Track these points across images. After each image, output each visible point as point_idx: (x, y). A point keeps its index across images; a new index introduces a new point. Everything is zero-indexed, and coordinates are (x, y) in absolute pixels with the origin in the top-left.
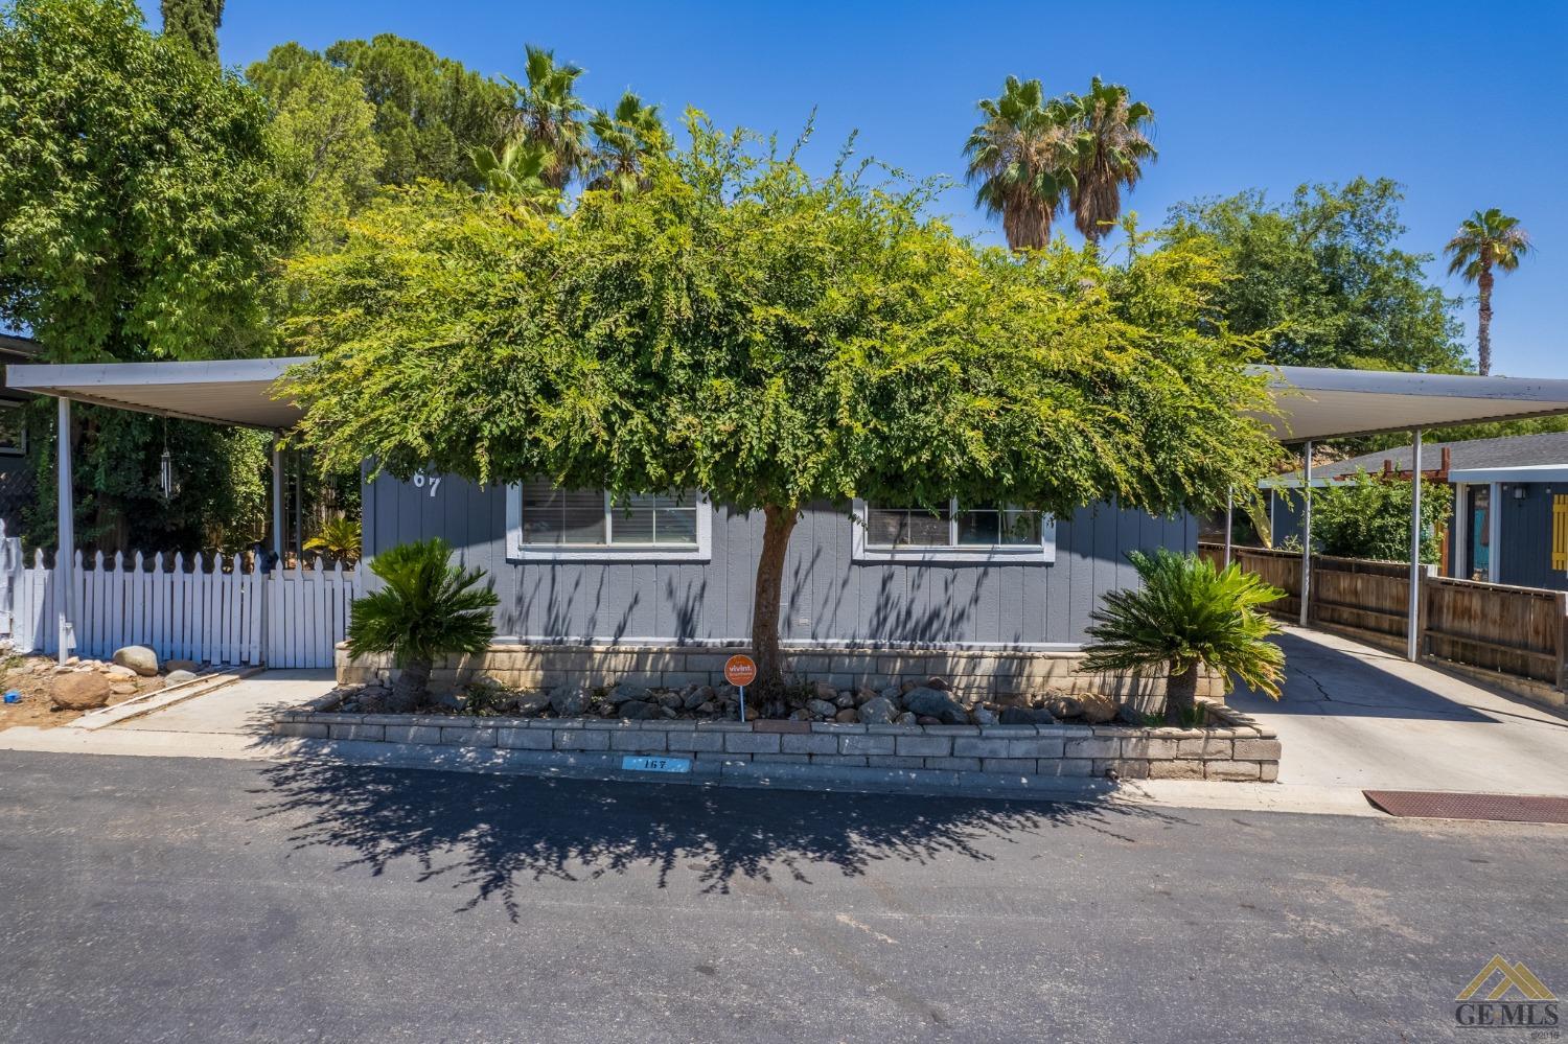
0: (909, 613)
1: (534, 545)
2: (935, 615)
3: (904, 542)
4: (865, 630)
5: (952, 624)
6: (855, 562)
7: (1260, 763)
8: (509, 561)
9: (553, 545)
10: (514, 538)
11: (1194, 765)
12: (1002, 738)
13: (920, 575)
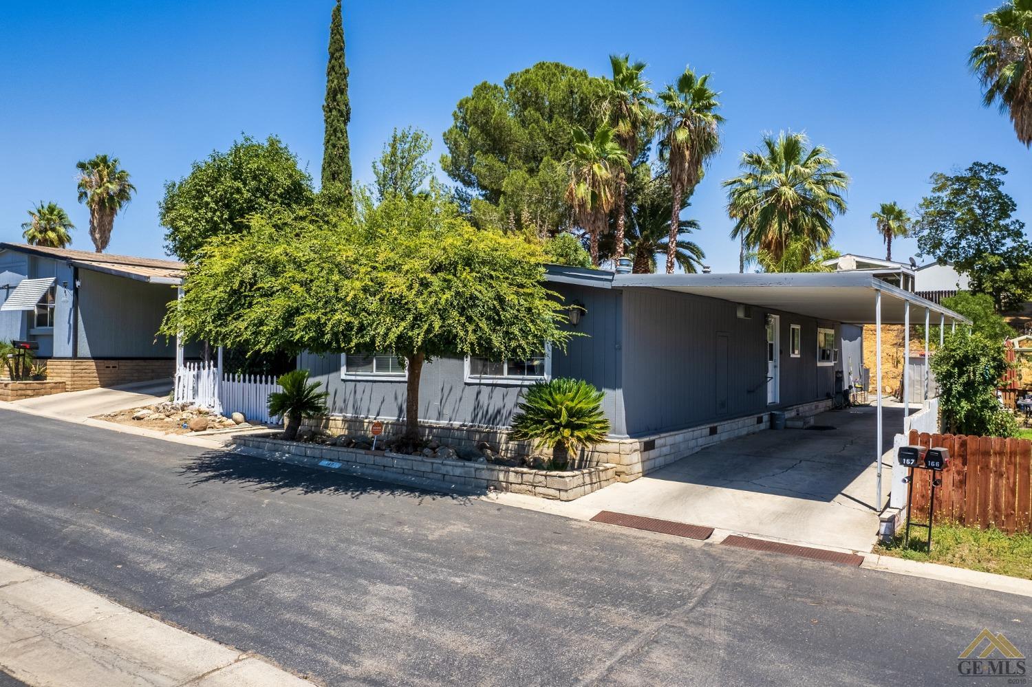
0: (487, 411)
1: (350, 373)
2: (499, 412)
3: (486, 373)
4: (469, 418)
5: (506, 418)
6: (466, 384)
7: (560, 490)
8: (342, 380)
9: (354, 373)
10: (343, 369)
11: (530, 488)
12: (450, 465)
13: (492, 391)
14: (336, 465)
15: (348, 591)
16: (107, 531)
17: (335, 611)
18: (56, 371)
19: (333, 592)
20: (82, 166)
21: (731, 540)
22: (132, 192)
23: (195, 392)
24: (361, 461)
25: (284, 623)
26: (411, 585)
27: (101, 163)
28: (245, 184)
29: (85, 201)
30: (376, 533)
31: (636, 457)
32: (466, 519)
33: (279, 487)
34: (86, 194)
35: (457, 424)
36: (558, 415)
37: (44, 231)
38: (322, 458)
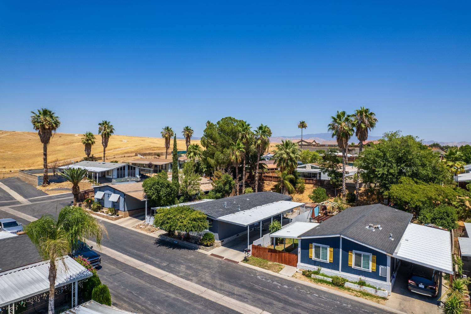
7: (206, 250)
11: (203, 249)
14: (176, 243)
15: (179, 266)
16: (149, 257)
17: (178, 269)
18: (121, 213)
19: (177, 266)
20: (100, 124)
21: (226, 259)
22: (114, 131)
23: (150, 221)
24: (180, 242)
25: (173, 270)
26: (185, 265)
27: (105, 124)
28: (159, 186)
29: (101, 134)
30: (182, 257)
31: (220, 243)
32: (193, 255)
33: (169, 248)
34: (101, 132)
35: (195, 235)
36: (207, 239)
37: (87, 140)
38: (174, 241)
